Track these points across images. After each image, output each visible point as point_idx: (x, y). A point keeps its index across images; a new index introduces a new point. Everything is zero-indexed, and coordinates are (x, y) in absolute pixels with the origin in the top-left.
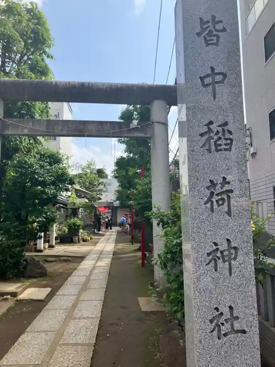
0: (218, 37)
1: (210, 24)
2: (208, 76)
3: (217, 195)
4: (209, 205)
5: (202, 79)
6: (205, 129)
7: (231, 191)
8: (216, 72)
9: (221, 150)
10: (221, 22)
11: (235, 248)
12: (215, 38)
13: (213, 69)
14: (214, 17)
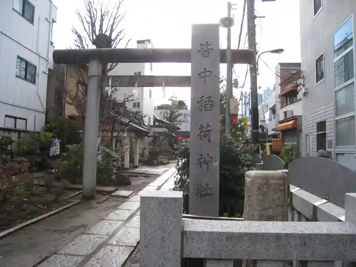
0: (209, 52)
1: (205, 46)
2: (202, 72)
3: (204, 132)
4: (199, 137)
5: (199, 74)
6: (200, 100)
7: (211, 130)
8: (207, 70)
9: (207, 110)
10: (211, 45)
11: (211, 158)
12: (207, 53)
13: (205, 69)
14: (207, 42)
